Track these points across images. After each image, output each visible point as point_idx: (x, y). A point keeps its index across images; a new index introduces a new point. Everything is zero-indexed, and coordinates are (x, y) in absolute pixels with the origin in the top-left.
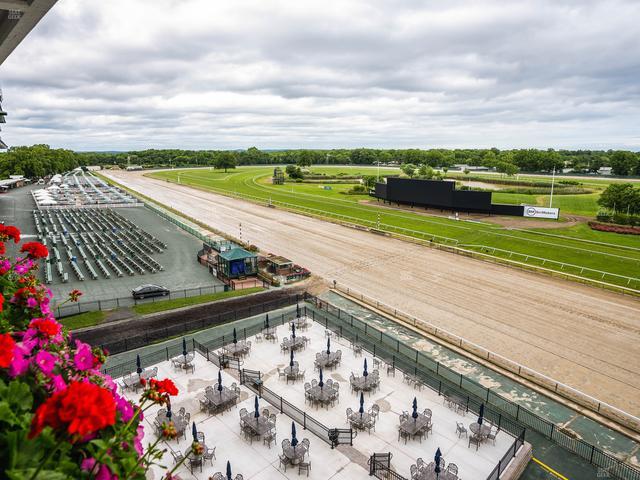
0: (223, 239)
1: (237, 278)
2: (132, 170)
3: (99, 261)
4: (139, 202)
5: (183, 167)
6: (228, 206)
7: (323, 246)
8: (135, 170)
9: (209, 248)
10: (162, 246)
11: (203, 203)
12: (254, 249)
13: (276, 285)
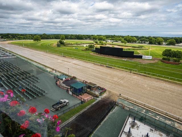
0: (60, 74)
1: (80, 95)
2: (2, 41)
3: (15, 90)
4: (13, 55)
5: (21, 40)
6: (50, 57)
7: (97, 74)
8: (4, 41)
9: (57, 78)
10: (38, 78)
11: (38, 55)
12: (74, 78)
13: (97, 97)
